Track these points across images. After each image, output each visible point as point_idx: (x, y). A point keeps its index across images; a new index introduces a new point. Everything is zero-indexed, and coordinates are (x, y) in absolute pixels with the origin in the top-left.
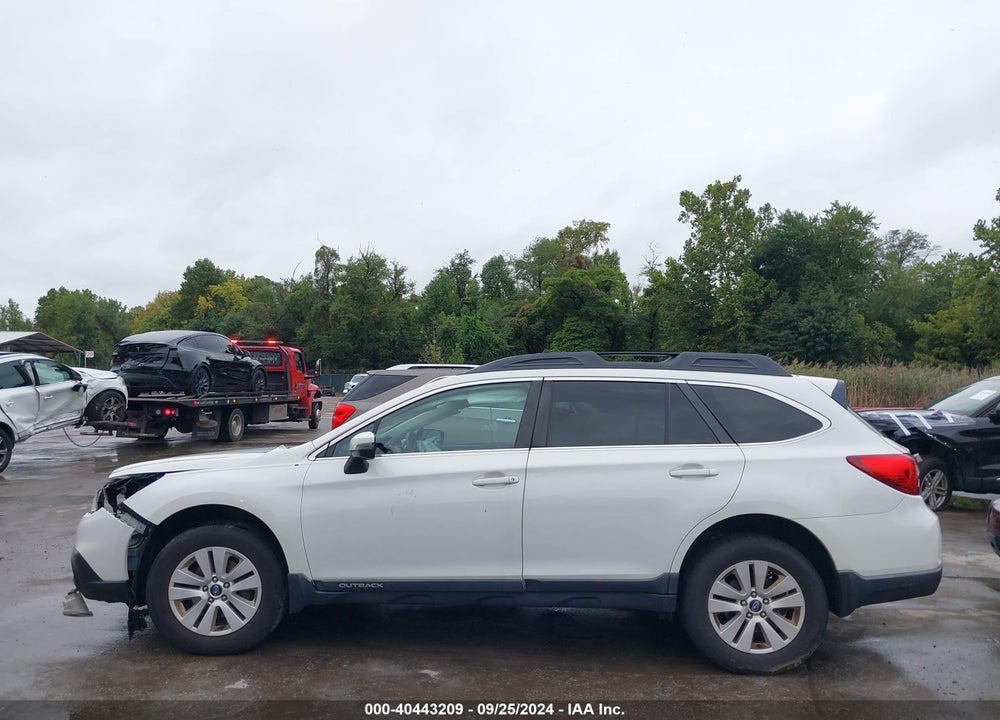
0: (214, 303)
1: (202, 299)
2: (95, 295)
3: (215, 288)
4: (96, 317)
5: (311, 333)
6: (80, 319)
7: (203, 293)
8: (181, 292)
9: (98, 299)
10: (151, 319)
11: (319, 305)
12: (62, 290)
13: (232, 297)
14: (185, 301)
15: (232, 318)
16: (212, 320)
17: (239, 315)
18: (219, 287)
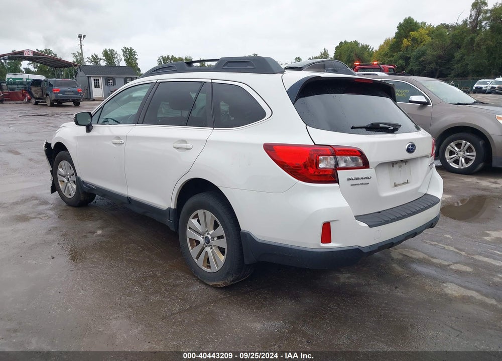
0: (412, 42)
1: (405, 40)
2: (359, 43)
3: (413, 33)
4: (356, 54)
5: (464, 55)
6: (350, 56)
7: (406, 37)
8: (395, 38)
9: (360, 45)
10: (380, 54)
11: (469, 37)
12: (345, 42)
13: (422, 37)
14: (397, 42)
15: (419, 50)
16: (410, 52)
17: (424, 48)
18: (415, 33)
